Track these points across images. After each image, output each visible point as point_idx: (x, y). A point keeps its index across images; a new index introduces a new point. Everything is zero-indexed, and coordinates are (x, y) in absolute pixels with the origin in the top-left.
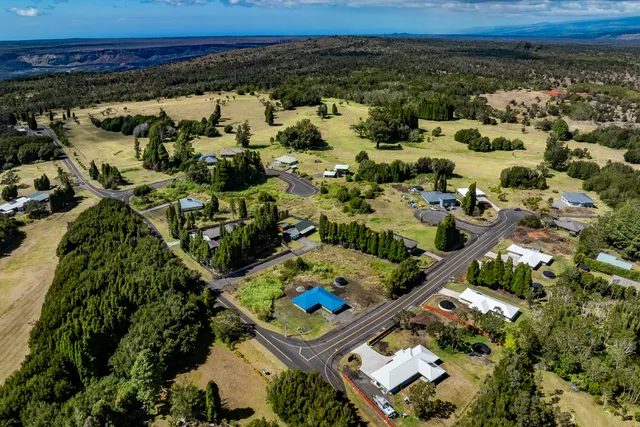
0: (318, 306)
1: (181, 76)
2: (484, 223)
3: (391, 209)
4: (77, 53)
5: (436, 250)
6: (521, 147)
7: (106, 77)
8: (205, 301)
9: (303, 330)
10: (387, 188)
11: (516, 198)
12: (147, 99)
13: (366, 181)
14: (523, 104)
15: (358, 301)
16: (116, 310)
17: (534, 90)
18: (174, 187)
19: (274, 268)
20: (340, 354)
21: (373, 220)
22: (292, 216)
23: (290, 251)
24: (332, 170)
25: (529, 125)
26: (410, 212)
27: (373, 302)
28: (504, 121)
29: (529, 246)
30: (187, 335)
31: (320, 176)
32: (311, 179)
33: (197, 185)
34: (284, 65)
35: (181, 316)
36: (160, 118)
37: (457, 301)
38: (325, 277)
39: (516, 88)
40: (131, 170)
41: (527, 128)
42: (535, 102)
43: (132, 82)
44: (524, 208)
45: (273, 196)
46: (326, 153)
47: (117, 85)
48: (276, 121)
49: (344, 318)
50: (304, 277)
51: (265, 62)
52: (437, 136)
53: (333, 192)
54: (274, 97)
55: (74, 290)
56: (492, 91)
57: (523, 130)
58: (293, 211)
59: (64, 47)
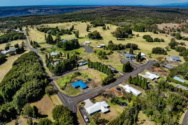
0: (79, 87)
1: (68, 17)
2: (142, 64)
3: (114, 58)
4: (43, 9)
5: (122, 72)
6: (163, 41)
7: (47, 16)
8: (45, 82)
9: (72, 93)
10: (115, 52)
11: (155, 57)
12: (55, 23)
13: (109, 50)
14: (169, 28)
15: (92, 86)
16: (18, 83)
17: (175, 23)
18: (52, 49)
19: (70, 74)
20: (80, 102)
21: (107, 61)
22: (83, 59)
23: (78, 69)
24: (100, 46)
25: (169, 34)
26: (119, 60)
27: (96, 86)
28: (161, 33)
29: (153, 72)
30: (36, 92)
31: (96, 47)
32: (93, 48)
33: (59, 49)
34: (99, 14)
35: (36, 86)
36: (55, 29)
37: (122, 88)
38: (85, 78)
39: (169, 22)
40: (43, 43)
41: (167, 35)
42: (174, 27)
43: (54, 18)
44: (157, 60)
45: (79, 52)
46: (101, 41)
47: (49, 19)
48: (89, 30)
49: (86, 91)
50: (78, 77)
51: (93, 13)
52: (137, 37)
53: (98, 52)
54: (91, 23)
55: (10, 76)
56: (160, 23)
57: (166, 36)
58: (84, 57)
59: (40, 8)
